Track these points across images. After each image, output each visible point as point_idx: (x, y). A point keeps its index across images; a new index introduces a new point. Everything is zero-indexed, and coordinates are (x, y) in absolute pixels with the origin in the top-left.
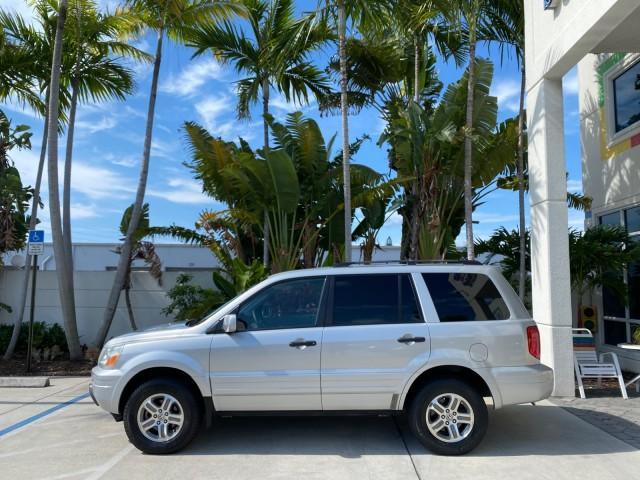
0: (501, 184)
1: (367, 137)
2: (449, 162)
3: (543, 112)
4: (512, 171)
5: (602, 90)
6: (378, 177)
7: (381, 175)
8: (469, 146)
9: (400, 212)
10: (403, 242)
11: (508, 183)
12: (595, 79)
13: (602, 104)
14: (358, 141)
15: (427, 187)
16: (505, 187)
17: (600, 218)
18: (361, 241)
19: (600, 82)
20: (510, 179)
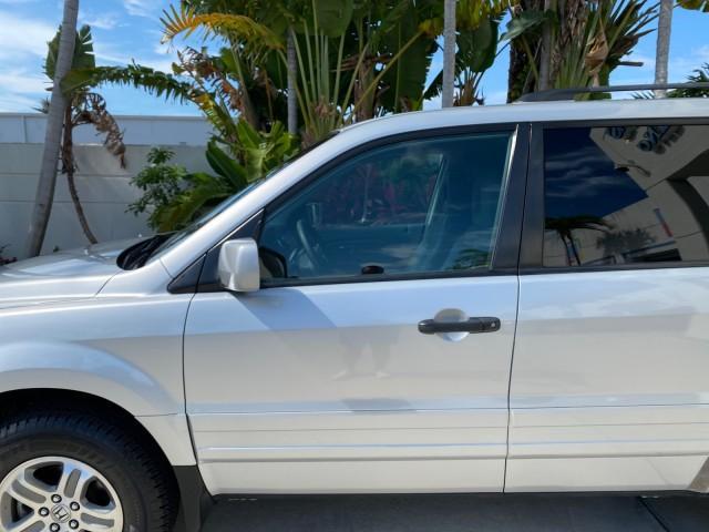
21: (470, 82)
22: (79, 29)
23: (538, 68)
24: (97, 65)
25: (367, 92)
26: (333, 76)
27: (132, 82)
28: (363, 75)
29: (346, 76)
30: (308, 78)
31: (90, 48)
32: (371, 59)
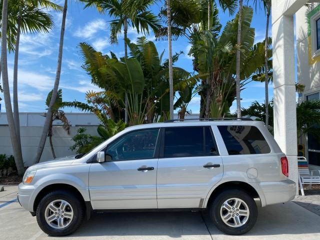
0: (255, 78)
1: (182, 52)
2: (228, 65)
3: (282, 35)
4: (260, 71)
5: (310, 26)
6: (188, 74)
7: (190, 73)
8: (238, 56)
9: (200, 93)
10: (201, 110)
11: (258, 77)
12: (306, 21)
13: (309, 34)
14: (177, 54)
15: (215, 79)
16: (256, 80)
17: (307, 97)
18: (179, 109)
19: (309, 22)
20: (259, 75)
21: (184, 106)
22: (58, 90)
23: (206, 102)
24: (63, 101)
25: (151, 109)
26: (139, 105)
27: (74, 106)
28: (149, 104)
29: (143, 105)
30: (131, 106)
31: (61, 96)
32: (152, 100)
